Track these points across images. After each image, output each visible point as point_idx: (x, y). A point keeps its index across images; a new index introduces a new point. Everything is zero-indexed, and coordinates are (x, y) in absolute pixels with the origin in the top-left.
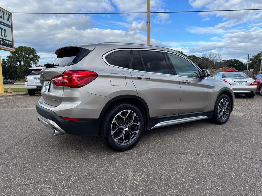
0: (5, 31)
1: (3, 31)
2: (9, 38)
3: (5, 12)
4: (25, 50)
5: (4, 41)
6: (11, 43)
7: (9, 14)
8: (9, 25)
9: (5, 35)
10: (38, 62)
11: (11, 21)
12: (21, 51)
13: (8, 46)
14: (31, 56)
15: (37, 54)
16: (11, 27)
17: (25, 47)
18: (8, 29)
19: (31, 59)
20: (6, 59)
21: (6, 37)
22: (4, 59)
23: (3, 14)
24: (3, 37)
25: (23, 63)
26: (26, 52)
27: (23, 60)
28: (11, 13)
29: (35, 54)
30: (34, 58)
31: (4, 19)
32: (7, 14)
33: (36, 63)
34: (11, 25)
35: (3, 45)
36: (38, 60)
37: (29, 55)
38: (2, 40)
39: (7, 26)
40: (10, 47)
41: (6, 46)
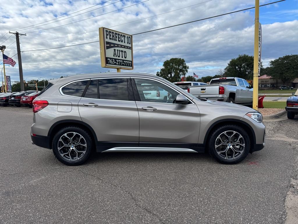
0: (125, 53)
1: (123, 53)
2: (129, 58)
3: (126, 36)
4: (176, 62)
5: (124, 61)
6: (131, 62)
7: (129, 37)
8: (129, 47)
9: (125, 56)
10: (186, 73)
11: (131, 43)
12: (172, 64)
13: (128, 66)
14: (181, 67)
15: (186, 65)
16: (131, 48)
17: (176, 59)
18: (128, 51)
19: (181, 70)
20: (160, 72)
21: (125, 58)
22: (158, 72)
23: (124, 38)
24: (124, 59)
25: (173, 75)
26: (176, 64)
27: (174, 72)
28: (131, 36)
29: (184, 65)
30: (184, 69)
31: (125, 42)
32: (127, 38)
33: (184, 74)
34: (131, 46)
35: (123, 65)
36: (187, 71)
37: (179, 66)
38: (122, 61)
39: (127, 48)
40: (129, 66)
41: (126, 66)
